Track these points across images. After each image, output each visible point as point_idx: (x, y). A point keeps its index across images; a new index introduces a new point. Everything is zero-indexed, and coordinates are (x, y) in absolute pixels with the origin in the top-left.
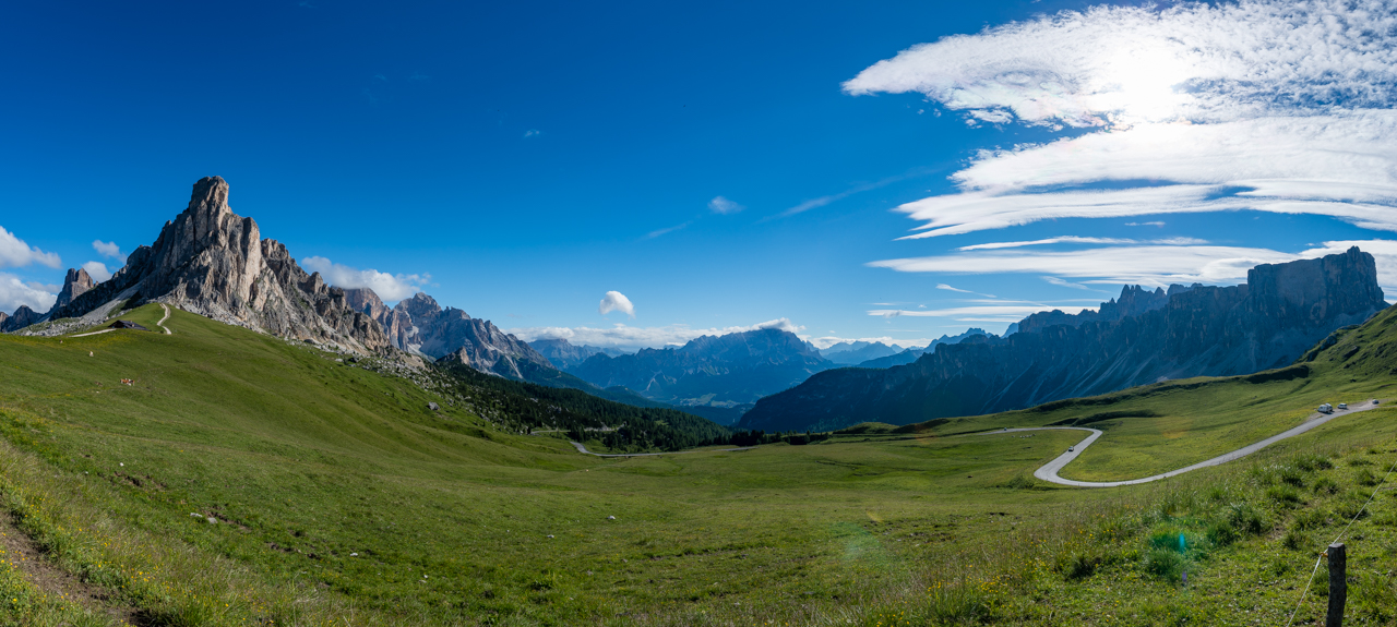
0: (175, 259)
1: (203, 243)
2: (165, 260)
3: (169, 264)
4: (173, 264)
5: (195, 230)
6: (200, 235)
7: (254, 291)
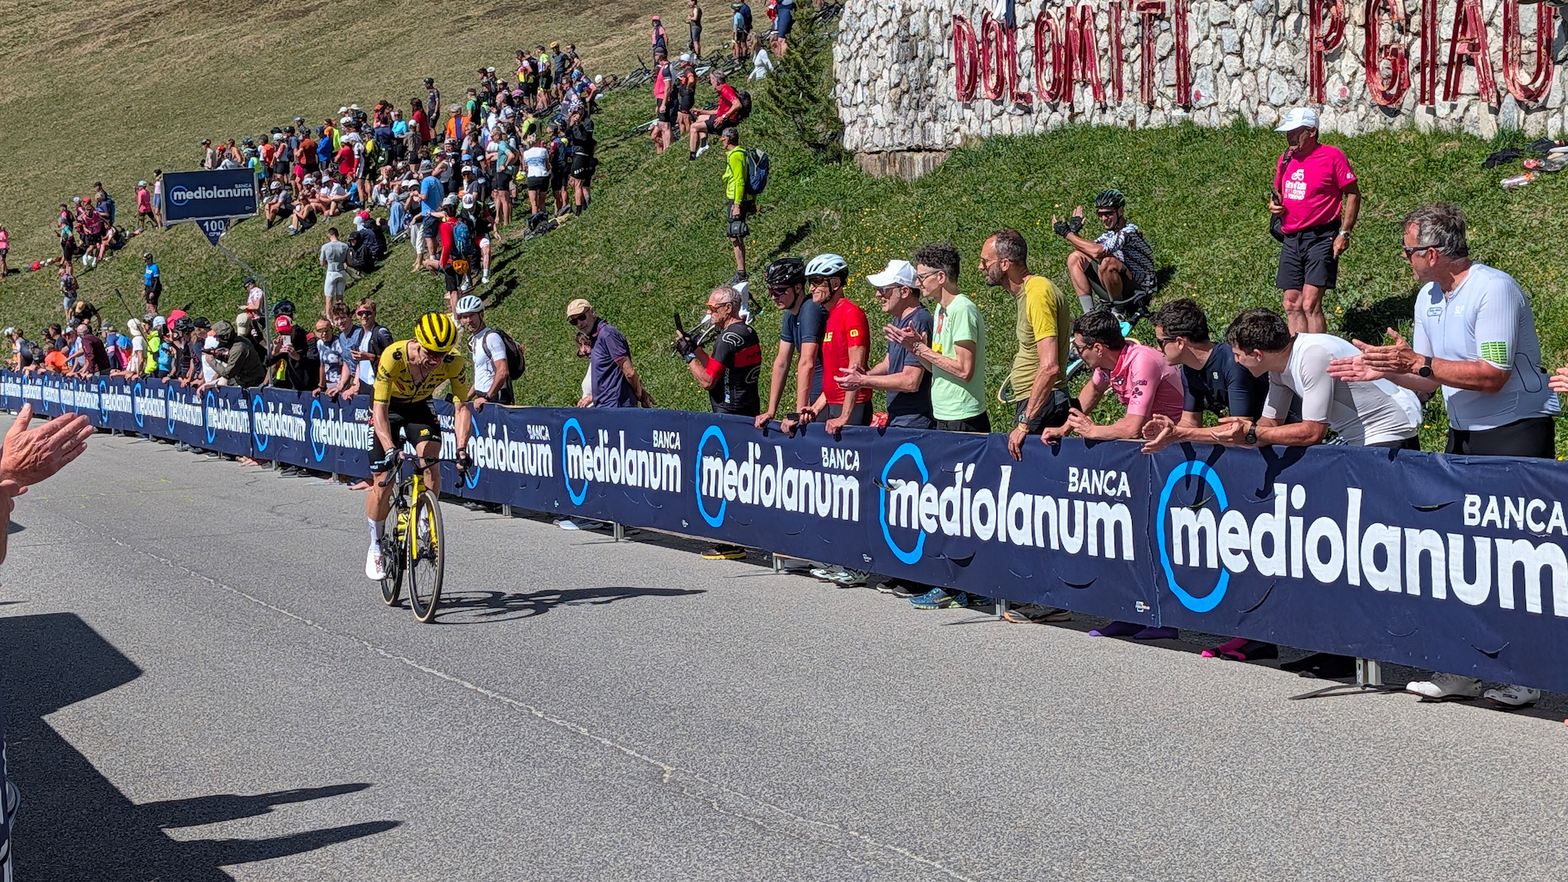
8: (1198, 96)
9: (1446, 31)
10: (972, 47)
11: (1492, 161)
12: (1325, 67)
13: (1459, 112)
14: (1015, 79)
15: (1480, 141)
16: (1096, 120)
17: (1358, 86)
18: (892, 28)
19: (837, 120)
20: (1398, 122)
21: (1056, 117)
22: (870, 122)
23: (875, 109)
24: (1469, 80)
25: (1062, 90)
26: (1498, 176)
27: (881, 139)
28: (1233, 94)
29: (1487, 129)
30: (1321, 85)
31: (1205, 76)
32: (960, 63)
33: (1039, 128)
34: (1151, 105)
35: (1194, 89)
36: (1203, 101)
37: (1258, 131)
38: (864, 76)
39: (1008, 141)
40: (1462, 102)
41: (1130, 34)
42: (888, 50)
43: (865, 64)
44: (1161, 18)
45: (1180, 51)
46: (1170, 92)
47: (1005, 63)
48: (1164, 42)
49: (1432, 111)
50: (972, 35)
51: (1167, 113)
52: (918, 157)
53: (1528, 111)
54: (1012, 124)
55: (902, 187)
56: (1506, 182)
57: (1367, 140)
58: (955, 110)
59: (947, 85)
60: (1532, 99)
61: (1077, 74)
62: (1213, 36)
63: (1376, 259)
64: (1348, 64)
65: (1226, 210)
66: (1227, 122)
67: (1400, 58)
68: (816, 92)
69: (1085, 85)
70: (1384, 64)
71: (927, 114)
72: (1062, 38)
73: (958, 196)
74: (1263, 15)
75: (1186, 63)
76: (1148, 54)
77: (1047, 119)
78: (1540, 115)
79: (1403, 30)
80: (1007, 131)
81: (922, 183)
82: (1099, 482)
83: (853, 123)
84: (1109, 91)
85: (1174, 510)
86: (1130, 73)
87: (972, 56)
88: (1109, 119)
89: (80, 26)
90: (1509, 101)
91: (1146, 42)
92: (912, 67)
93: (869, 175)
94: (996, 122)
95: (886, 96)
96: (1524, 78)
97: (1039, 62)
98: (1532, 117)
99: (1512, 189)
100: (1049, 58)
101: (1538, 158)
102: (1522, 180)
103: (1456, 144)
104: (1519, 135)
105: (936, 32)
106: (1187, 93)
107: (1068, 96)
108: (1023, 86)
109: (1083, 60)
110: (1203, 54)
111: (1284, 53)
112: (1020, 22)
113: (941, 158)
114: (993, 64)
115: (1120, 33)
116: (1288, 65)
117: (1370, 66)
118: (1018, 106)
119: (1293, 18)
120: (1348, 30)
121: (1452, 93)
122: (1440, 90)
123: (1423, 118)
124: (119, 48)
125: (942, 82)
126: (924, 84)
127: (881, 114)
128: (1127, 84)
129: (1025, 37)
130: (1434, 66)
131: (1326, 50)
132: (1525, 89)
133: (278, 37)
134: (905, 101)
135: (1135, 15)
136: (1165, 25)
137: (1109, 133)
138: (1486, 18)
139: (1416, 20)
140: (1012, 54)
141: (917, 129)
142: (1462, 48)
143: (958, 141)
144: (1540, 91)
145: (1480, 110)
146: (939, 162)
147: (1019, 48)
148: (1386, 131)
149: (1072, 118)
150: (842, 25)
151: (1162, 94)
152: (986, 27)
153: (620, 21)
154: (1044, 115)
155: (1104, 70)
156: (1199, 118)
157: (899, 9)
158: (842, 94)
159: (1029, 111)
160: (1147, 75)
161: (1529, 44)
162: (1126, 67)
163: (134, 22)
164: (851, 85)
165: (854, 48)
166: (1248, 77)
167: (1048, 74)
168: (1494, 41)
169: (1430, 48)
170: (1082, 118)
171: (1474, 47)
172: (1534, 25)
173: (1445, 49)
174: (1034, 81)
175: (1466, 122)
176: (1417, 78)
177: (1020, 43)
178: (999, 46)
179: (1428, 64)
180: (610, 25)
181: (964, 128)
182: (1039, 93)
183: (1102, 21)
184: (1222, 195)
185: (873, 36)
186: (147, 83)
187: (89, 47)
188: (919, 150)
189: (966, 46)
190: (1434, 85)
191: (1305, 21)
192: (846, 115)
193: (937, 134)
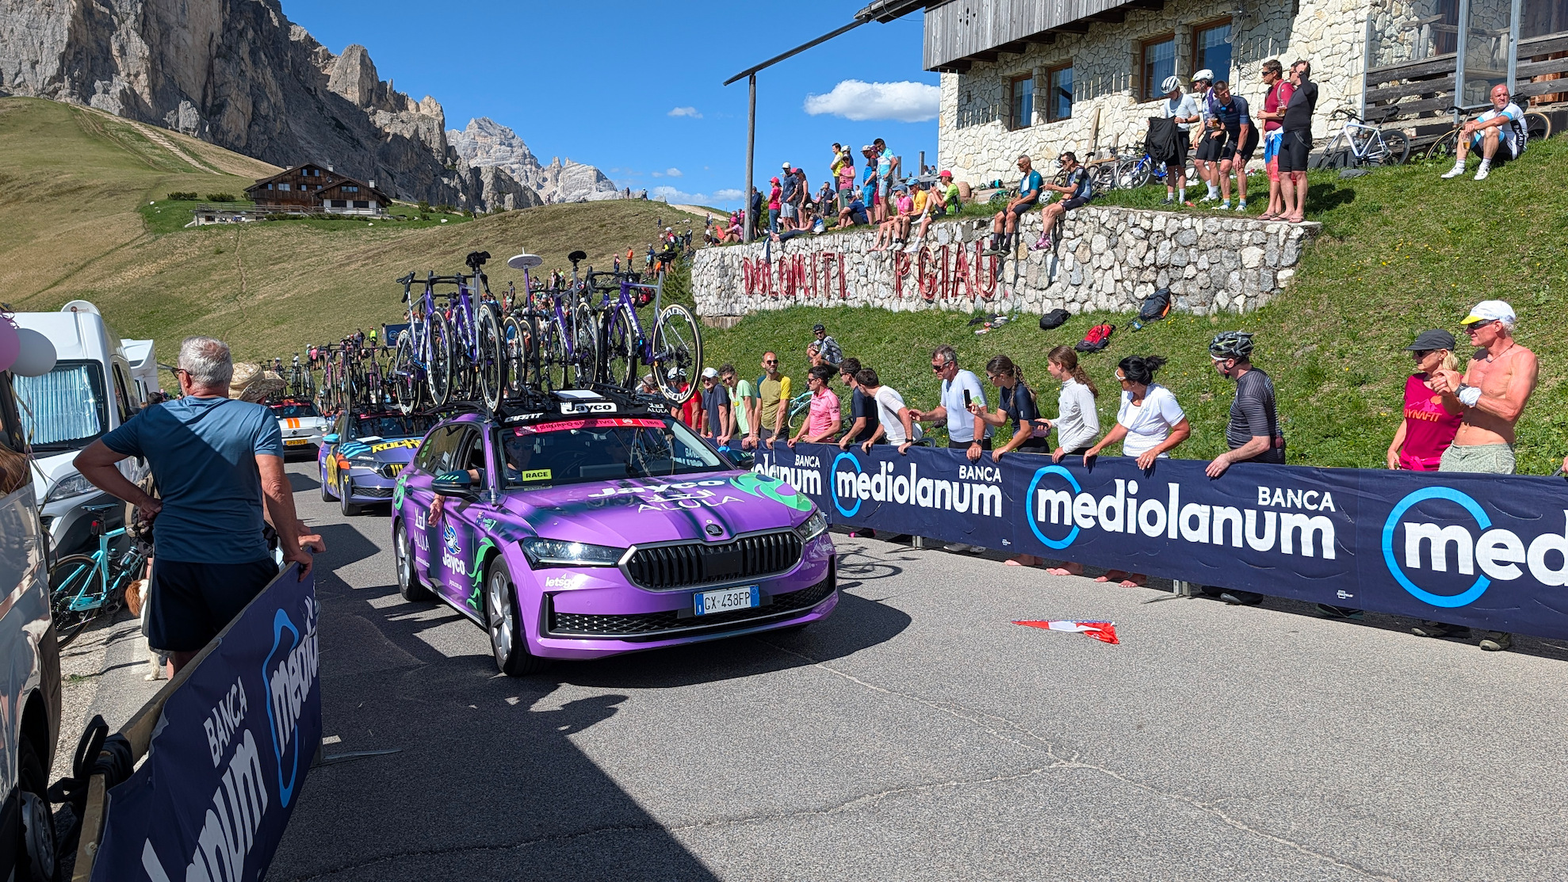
7: (214, 83)
8: (849, 294)
9: (952, 267)
10: (752, 271)
11: (971, 323)
12: (902, 282)
13: (958, 302)
14: (771, 285)
15: (967, 315)
16: (805, 304)
17: (916, 290)
18: (717, 262)
19: (693, 302)
20: (933, 306)
21: (789, 302)
22: (708, 303)
23: (710, 297)
24: (962, 288)
25: (791, 290)
26: (974, 330)
27: (713, 311)
28: (863, 294)
29: (970, 309)
30: (901, 290)
31: (851, 285)
32: (747, 277)
33: (781, 307)
34: (829, 298)
35: (847, 291)
36: (851, 296)
37: (874, 309)
38: (705, 283)
39: (768, 312)
40: (959, 298)
41: (820, 267)
42: (716, 272)
43: (705, 277)
44: (833, 260)
45: (841, 274)
46: (837, 292)
47: (766, 278)
48: (834, 271)
49: (947, 302)
50: (752, 266)
51: (836, 301)
52: (729, 319)
53: (987, 302)
54: (770, 305)
55: (722, 332)
56: (977, 332)
57: (920, 314)
58: (745, 299)
59: (741, 288)
60: (988, 296)
61: (797, 284)
62: (855, 268)
63: (923, 365)
64: (912, 281)
65: (861, 344)
66: (861, 305)
67: (933, 279)
68: (684, 290)
69: (801, 288)
70: (926, 281)
71: (733, 300)
72: (791, 268)
73: (747, 336)
74: (876, 260)
75: (844, 279)
76: (827, 276)
77: (784, 303)
78: (991, 303)
79: (934, 267)
80: (767, 308)
81: (731, 330)
82: (808, 461)
83: (700, 303)
84: (811, 291)
85: (838, 473)
86: (821, 282)
87: (752, 275)
88: (811, 303)
89: (349, 257)
90: (978, 297)
91: (827, 270)
92: (726, 280)
93: (708, 326)
94: (763, 304)
95: (714, 292)
96: (985, 288)
97: (781, 278)
98: (988, 304)
99: (979, 335)
100: (785, 276)
101: (990, 322)
102: (984, 331)
103: (956, 315)
104: (983, 312)
105: (736, 264)
106: (844, 293)
107: (794, 293)
108: (774, 289)
109: (800, 277)
110: (851, 276)
111: (885, 277)
112: (772, 261)
113: (740, 319)
114: (761, 278)
115: (815, 266)
116: (886, 281)
117: (921, 282)
118: (772, 297)
119: (889, 261)
120: (912, 266)
121: (955, 294)
122: (950, 292)
123: (943, 305)
124: (367, 268)
125: (739, 286)
126: (732, 287)
127: (713, 300)
128: (818, 288)
129: (775, 267)
130: (947, 282)
131: (903, 274)
132: (985, 292)
133: (441, 263)
134: (723, 294)
135: (822, 259)
136: (834, 263)
137: (811, 309)
138: (969, 262)
139: (940, 262)
140: (769, 275)
141: (728, 306)
142: (959, 275)
143: (746, 312)
144: (991, 294)
145: (966, 301)
146: (738, 321)
147: (772, 271)
148: (928, 310)
149: (795, 303)
150: (695, 261)
151: (834, 293)
152: (758, 262)
153: (596, 257)
154: (783, 301)
155: (809, 282)
156: (849, 303)
157: (720, 254)
158: (696, 291)
159: (777, 299)
160: (827, 285)
161: (987, 273)
162: (818, 281)
163: (374, 256)
164: (699, 287)
165: (700, 270)
166: (870, 286)
167: (785, 283)
168: (972, 272)
169: (946, 275)
170: (799, 303)
171: (964, 274)
172: (989, 265)
173: (952, 275)
174: (780, 287)
175: (961, 306)
176: (941, 287)
177: (773, 270)
178: (764, 271)
179: (943, 282)
180: (592, 258)
181: (749, 306)
182: (781, 292)
183: (808, 261)
184: (859, 337)
185: (709, 266)
186: (381, 283)
187: (353, 266)
188: (729, 315)
189: (749, 271)
190: (947, 291)
191: (894, 262)
192: (697, 300)
193: (737, 309)
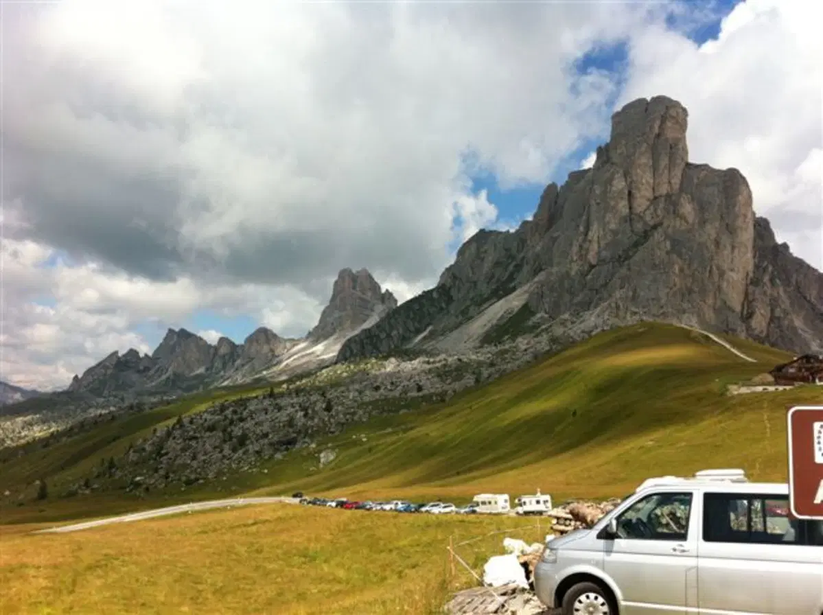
0: (595, 246)
1: (648, 218)
2: (575, 249)
3: (582, 256)
4: (592, 257)
5: (630, 193)
6: (641, 204)
7: (748, 300)
